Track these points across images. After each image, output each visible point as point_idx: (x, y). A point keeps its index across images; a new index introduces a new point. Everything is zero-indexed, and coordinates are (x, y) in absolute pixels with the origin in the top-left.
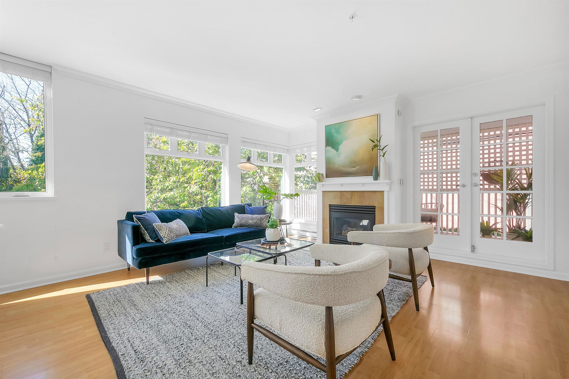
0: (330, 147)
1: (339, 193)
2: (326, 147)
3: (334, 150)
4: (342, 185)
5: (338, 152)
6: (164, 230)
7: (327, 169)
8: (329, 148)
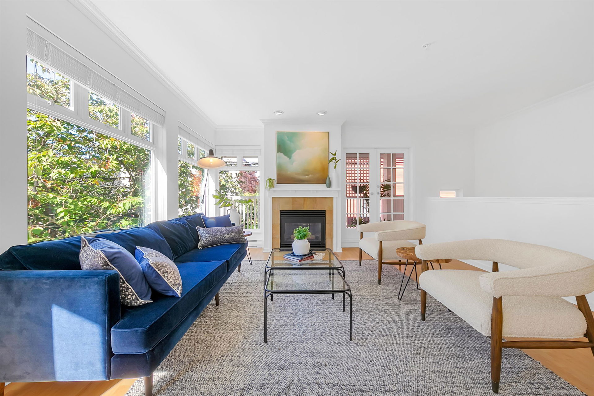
1: (291, 199)
3: (286, 157)
4: (295, 191)
5: (291, 160)
7: (278, 175)
8: (281, 155)
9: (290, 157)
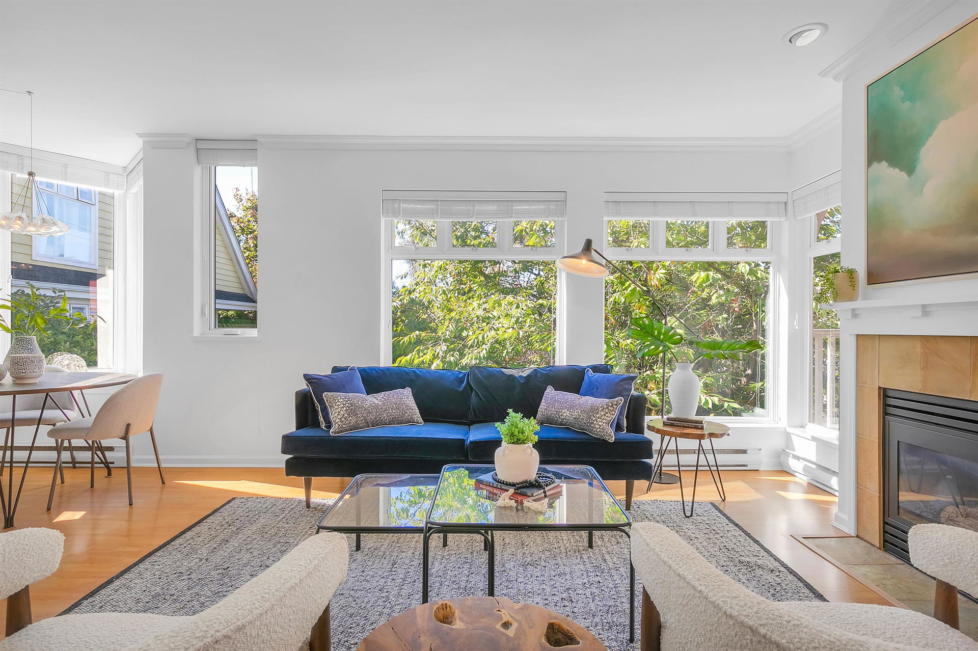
0: (884, 164)
1: (918, 347)
2: (869, 164)
3: (897, 170)
4: (926, 310)
5: (913, 176)
6: (337, 407)
7: (872, 248)
8: (882, 168)
9: (909, 167)
